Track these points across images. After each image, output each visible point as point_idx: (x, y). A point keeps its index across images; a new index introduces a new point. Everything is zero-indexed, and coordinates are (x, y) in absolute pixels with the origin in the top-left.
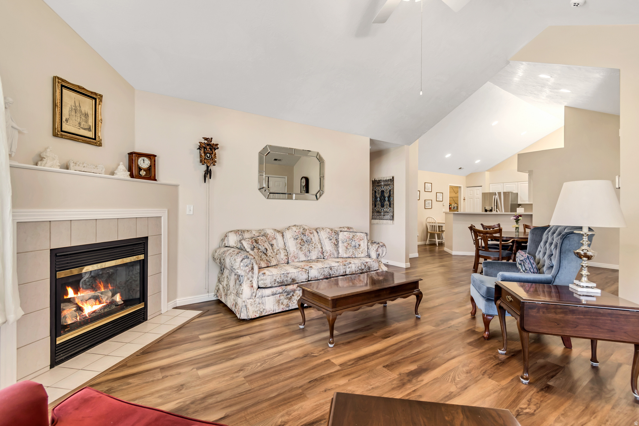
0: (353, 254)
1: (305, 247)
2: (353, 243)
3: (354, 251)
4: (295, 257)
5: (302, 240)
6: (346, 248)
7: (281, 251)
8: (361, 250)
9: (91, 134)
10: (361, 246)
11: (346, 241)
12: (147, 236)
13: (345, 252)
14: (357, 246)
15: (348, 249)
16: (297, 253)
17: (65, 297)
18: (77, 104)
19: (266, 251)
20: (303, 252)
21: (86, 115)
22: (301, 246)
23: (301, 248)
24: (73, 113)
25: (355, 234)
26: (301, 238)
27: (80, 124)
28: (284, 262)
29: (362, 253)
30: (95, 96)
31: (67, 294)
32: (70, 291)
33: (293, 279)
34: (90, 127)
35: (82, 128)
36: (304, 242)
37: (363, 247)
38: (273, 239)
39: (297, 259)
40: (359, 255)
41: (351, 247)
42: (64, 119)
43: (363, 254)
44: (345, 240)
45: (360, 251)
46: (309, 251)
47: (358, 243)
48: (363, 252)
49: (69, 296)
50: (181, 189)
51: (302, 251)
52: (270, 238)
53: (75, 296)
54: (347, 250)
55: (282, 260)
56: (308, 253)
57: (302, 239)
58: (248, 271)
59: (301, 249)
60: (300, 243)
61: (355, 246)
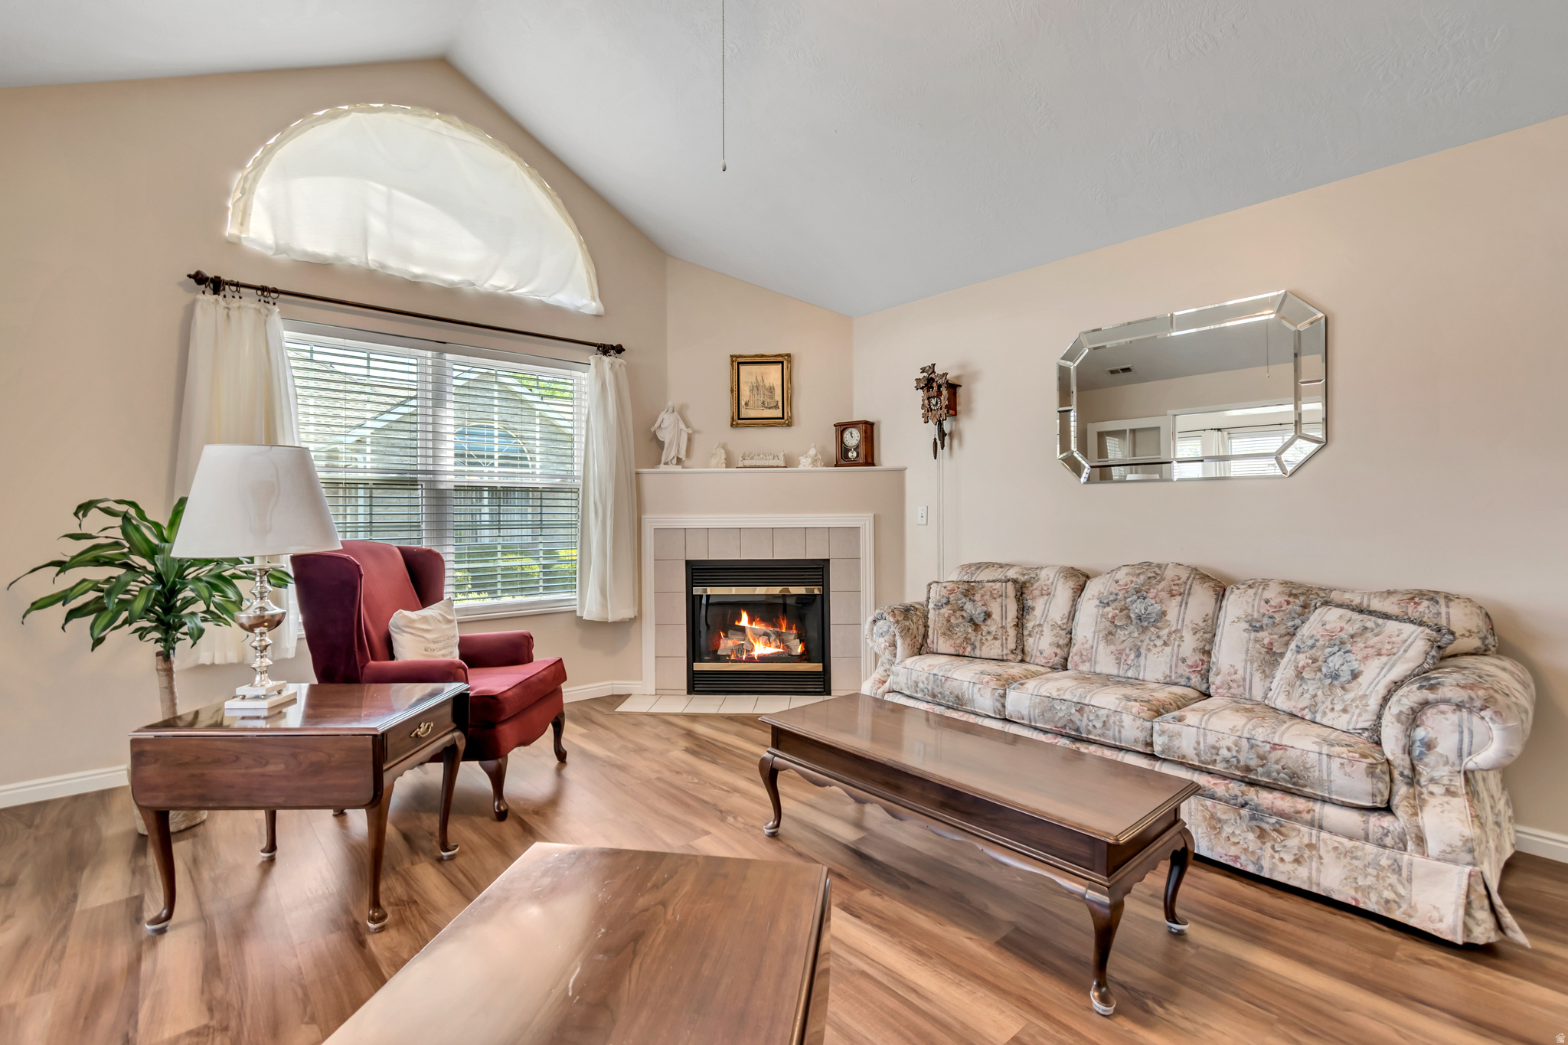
0: (1313, 707)
1: (1127, 633)
2: (1335, 662)
3: (1320, 693)
4: (1082, 655)
5: (1125, 612)
6: (1297, 676)
7: (1046, 629)
8: (1349, 696)
9: (778, 413)
10: (1360, 679)
11: (1312, 647)
12: (828, 558)
13: (1288, 688)
14: (1345, 675)
15: (1302, 678)
16: (1092, 647)
17: (737, 623)
18: (760, 379)
19: (985, 620)
20: (1112, 648)
21: (771, 389)
22: (1112, 629)
23: (1110, 633)
24: (755, 392)
25: (1377, 625)
26: (1123, 603)
27: (763, 403)
28: (1044, 661)
29: (1345, 711)
30: (780, 359)
31: (740, 620)
32: (745, 616)
33: (957, 697)
34: (777, 404)
35: (767, 408)
36: (1129, 617)
37: (1364, 687)
38: (1042, 595)
39: (1087, 664)
40: (1330, 715)
41: (1319, 674)
42: (742, 403)
43: (1345, 717)
44: (1310, 642)
45: (1343, 701)
46: (1138, 649)
47: (1355, 665)
48: (1352, 709)
49: (742, 624)
50: (908, 473)
51: (1108, 642)
52: (1036, 589)
53: (749, 626)
54: (1298, 683)
55: (1041, 653)
56: (1132, 656)
57: (1127, 608)
58: (883, 646)
59: (1110, 637)
60: (1114, 617)
61: (1335, 676)
